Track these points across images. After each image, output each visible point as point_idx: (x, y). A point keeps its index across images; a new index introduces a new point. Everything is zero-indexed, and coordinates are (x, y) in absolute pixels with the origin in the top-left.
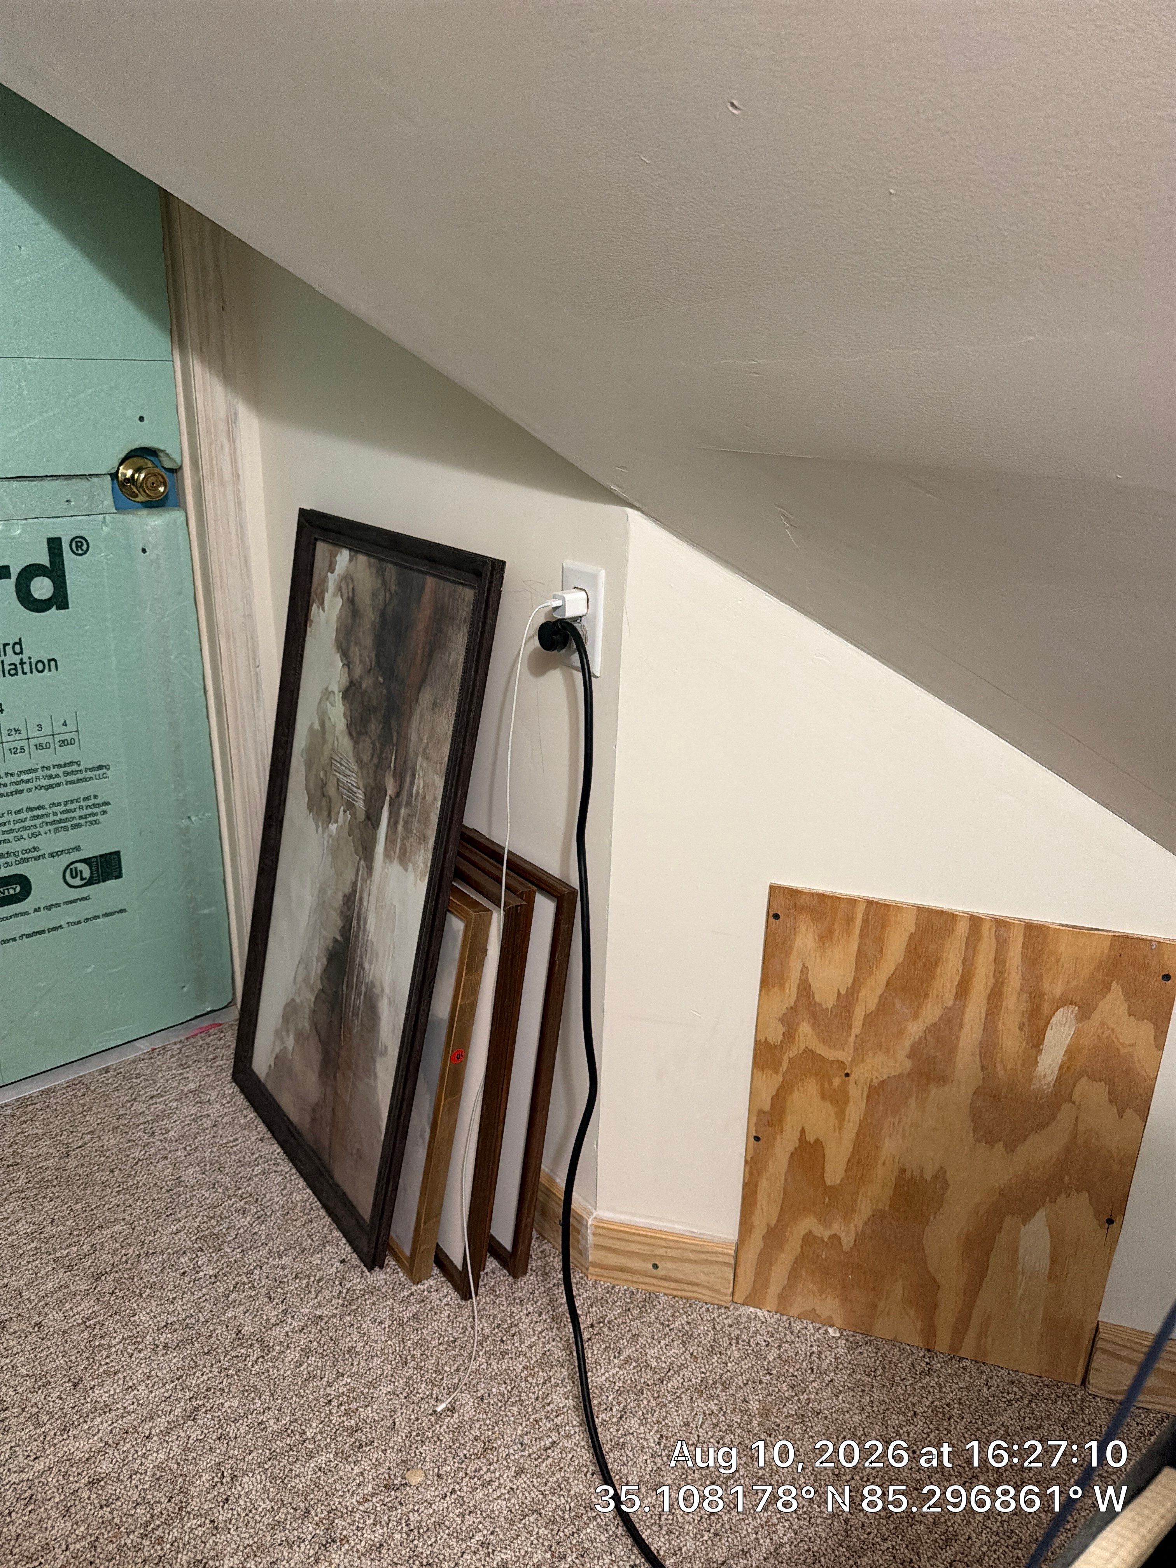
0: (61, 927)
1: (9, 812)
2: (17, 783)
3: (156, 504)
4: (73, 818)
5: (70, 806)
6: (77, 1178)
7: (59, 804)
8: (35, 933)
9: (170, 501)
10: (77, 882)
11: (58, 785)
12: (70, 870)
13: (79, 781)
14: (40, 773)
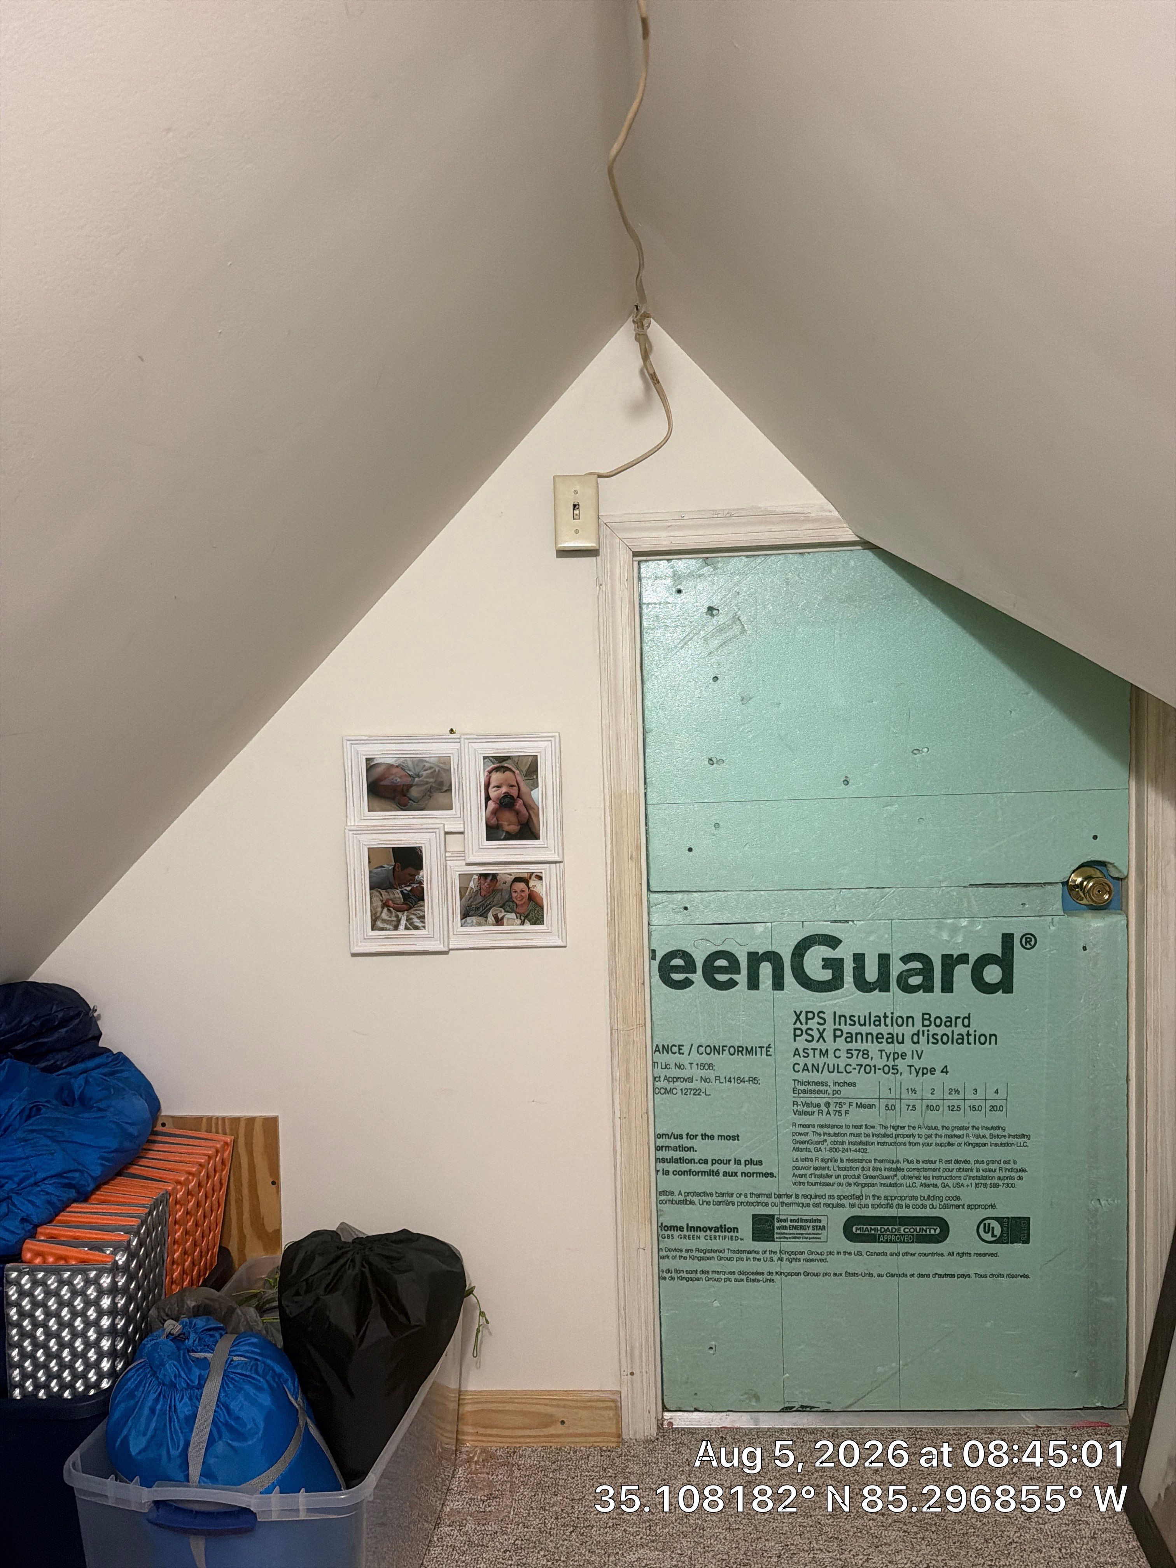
0: (969, 1276)
1: (941, 1161)
2: (950, 1136)
3: (1098, 908)
4: (992, 1177)
5: (991, 1166)
6: (954, 1533)
7: (983, 1162)
8: (946, 1275)
9: (1111, 906)
10: (988, 1237)
11: (985, 1145)
12: (984, 1225)
13: (1002, 1145)
14: (970, 1131)
